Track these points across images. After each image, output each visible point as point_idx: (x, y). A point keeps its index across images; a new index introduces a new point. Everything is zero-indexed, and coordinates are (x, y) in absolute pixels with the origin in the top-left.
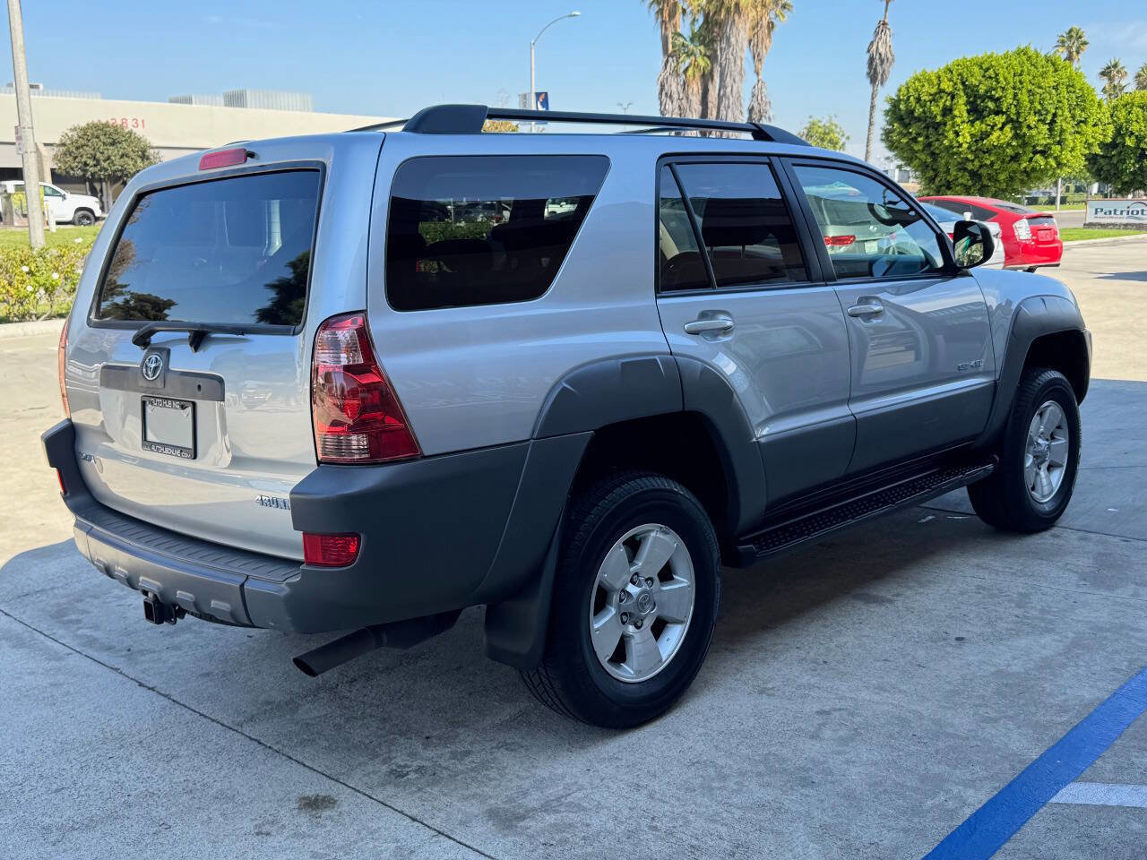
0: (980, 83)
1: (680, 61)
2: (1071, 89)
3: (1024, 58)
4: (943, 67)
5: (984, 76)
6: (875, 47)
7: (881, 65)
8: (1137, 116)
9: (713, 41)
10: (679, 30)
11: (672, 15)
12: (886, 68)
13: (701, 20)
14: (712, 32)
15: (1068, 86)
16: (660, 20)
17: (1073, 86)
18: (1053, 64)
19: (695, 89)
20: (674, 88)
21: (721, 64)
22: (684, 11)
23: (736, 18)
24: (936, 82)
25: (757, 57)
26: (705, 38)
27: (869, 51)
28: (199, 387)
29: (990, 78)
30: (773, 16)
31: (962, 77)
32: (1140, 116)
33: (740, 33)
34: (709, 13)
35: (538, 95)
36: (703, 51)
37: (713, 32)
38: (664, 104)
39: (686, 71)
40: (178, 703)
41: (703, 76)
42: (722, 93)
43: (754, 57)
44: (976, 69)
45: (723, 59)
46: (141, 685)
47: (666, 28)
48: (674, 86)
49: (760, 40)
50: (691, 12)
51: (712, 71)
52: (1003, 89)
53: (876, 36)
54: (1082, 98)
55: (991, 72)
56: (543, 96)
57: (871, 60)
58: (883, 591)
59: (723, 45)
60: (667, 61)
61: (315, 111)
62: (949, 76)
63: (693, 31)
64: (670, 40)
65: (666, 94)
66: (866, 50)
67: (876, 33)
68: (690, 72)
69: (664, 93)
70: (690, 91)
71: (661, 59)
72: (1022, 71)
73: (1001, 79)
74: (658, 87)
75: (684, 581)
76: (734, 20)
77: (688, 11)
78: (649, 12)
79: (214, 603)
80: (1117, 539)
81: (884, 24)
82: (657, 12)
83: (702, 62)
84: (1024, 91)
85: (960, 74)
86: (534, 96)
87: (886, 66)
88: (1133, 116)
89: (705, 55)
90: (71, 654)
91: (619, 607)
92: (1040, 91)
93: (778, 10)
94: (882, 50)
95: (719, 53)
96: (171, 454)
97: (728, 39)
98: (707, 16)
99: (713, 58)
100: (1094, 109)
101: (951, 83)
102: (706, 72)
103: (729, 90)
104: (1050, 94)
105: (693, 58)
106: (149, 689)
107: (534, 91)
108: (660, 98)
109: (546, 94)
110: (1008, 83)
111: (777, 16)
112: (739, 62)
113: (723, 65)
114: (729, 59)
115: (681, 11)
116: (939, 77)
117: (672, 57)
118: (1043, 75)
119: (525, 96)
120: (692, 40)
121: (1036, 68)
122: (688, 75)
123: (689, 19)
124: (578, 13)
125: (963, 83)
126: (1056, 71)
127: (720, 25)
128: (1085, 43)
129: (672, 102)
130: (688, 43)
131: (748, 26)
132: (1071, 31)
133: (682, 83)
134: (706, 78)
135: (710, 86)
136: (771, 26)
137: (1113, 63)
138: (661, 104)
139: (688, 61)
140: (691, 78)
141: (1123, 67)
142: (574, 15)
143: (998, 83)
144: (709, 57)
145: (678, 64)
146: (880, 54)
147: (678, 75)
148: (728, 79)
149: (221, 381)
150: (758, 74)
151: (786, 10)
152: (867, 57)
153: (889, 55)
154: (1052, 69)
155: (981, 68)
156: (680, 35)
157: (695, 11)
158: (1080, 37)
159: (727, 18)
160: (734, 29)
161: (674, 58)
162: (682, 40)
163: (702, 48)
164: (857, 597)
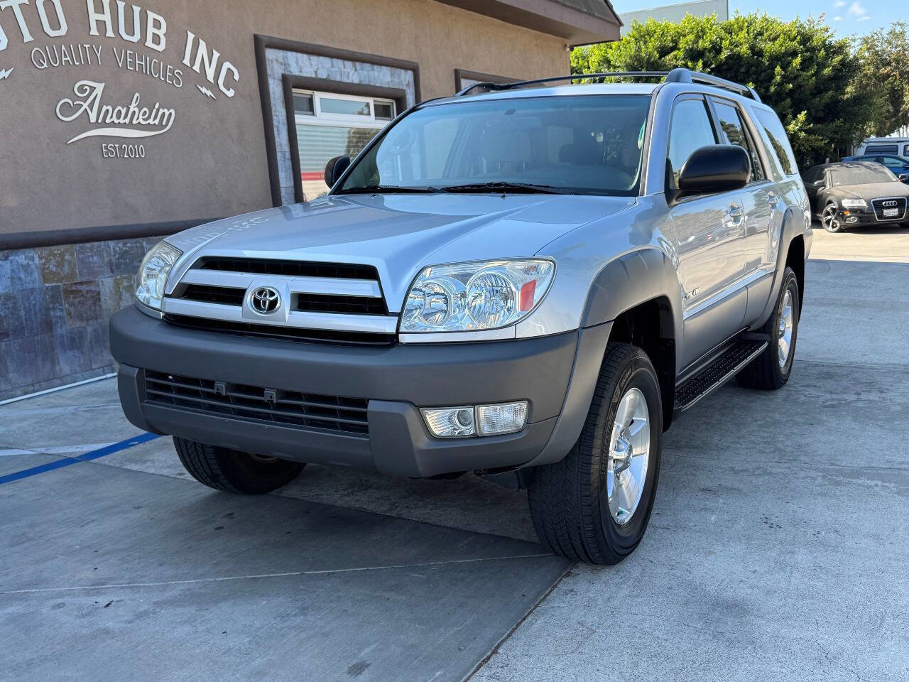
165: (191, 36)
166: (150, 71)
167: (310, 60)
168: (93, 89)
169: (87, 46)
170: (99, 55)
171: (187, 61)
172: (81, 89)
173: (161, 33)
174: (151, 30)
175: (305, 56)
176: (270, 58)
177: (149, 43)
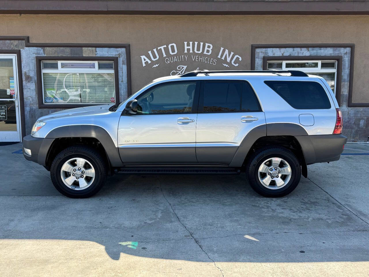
165: (222, 49)
166: (204, 61)
167: (280, 50)
168: (183, 68)
169: (183, 56)
170: (186, 58)
171: (219, 57)
172: (179, 68)
173: (210, 49)
174: (206, 48)
175: (278, 49)
176: (258, 52)
177: (205, 53)
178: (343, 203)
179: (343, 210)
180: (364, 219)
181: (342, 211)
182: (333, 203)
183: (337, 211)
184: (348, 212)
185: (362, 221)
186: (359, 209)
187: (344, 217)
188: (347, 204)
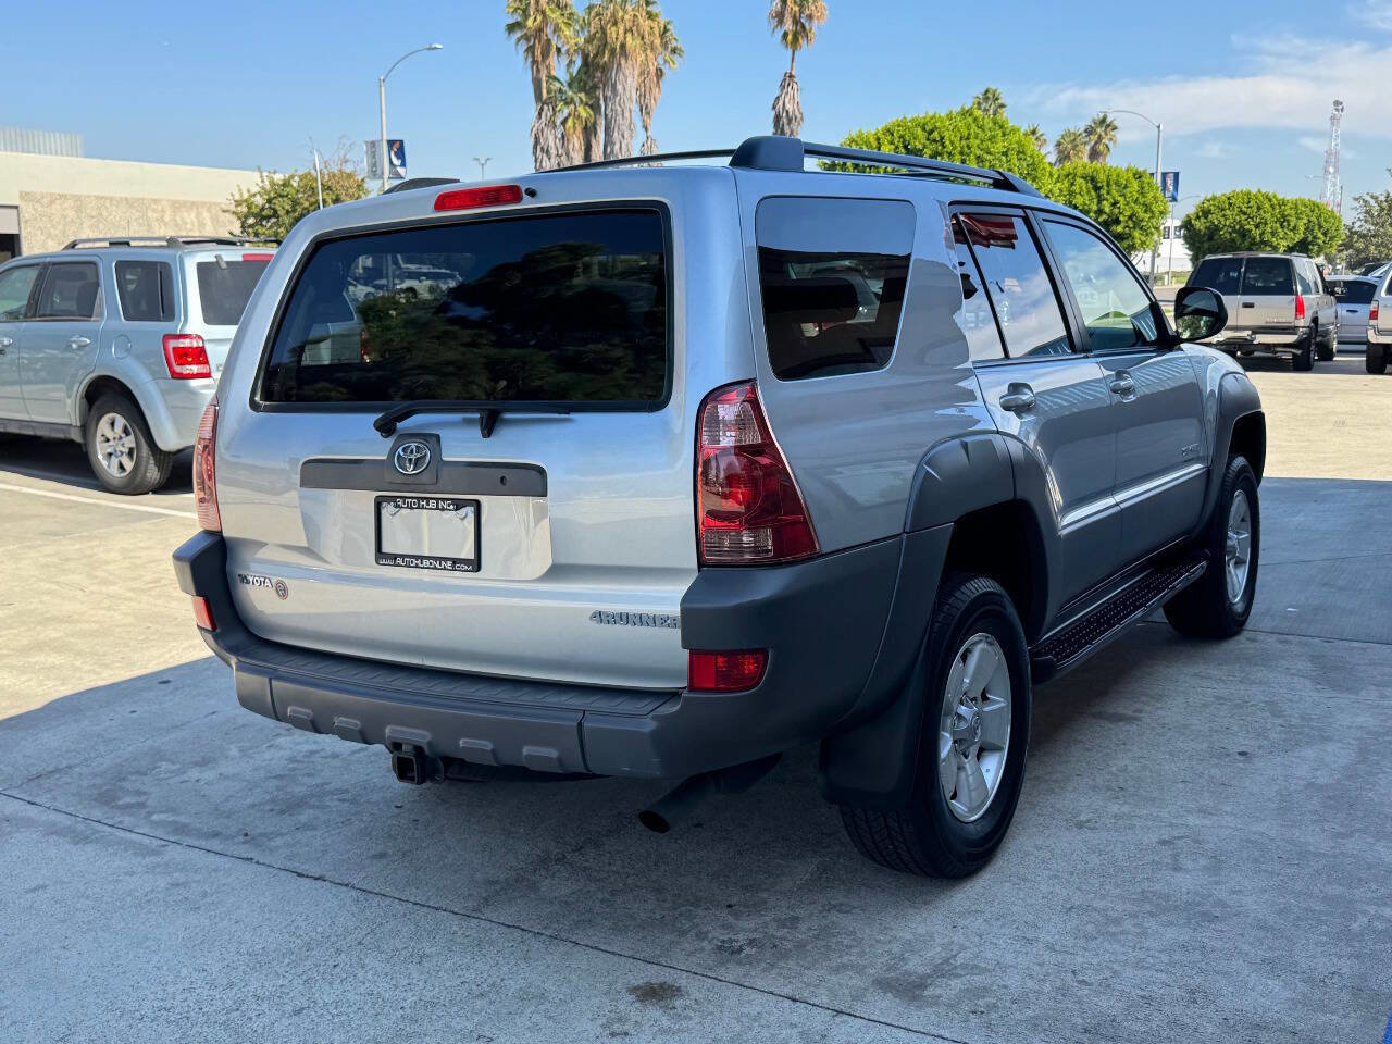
0: (925, 147)
1: (558, 109)
2: (1021, 155)
3: (970, 119)
4: (881, 126)
5: (928, 139)
6: (781, 103)
7: (789, 123)
8: (1081, 188)
9: (595, 87)
10: (554, 73)
11: (545, 55)
12: (794, 128)
13: (579, 62)
14: (594, 75)
15: (1019, 152)
16: (530, 59)
17: (1023, 153)
18: (1001, 127)
19: (577, 145)
20: (551, 143)
21: (606, 115)
22: (559, 50)
23: (623, 62)
24: (875, 144)
25: (645, 110)
26: (585, 83)
27: (774, 107)
28: (502, 479)
29: (935, 141)
30: (662, 62)
31: (904, 141)
32: (1084, 188)
33: (628, 80)
34: (588, 55)
35: (391, 143)
36: (584, 100)
37: (594, 77)
38: (539, 160)
39: (564, 122)
40: (370, 892)
41: (585, 129)
42: (609, 150)
43: (641, 110)
44: (919, 131)
45: (609, 110)
46: (299, 875)
47: (538, 70)
48: (551, 139)
49: (648, 90)
50: (568, 51)
51: (595, 124)
52: (950, 154)
53: (782, 90)
54: (1033, 166)
55: (936, 134)
56: (397, 145)
57: (778, 118)
58: (1122, 707)
59: (609, 94)
60: (542, 109)
61: (86, 156)
62: (889, 138)
63: (571, 75)
64: (544, 84)
65: (542, 149)
66: (771, 107)
67: (782, 87)
68: (570, 123)
69: (539, 148)
70: (571, 146)
71: (533, 109)
72: (969, 134)
73: (948, 143)
74: (532, 140)
75: (1000, 702)
76: (620, 64)
77: (563, 50)
78: (516, 49)
79: (526, 750)
80: (1318, 640)
81: (791, 76)
82: (527, 50)
83: (583, 112)
84: (972, 157)
85: (901, 137)
86: (385, 147)
87: (794, 125)
88: (1076, 188)
89: (586, 104)
90: (164, 846)
91: (953, 733)
92: (988, 157)
93: (667, 55)
94: (788, 106)
95: (602, 102)
96: (435, 568)
97: (614, 86)
98: (585, 58)
99: (595, 108)
100: (1046, 180)
101: (893, 147)
102: (589, 124)
103: (617, 147)
104: (1000, 161)
105: (572, 107)
106: (316, 879)
107: (385, 138)
108: (535, 153)
109: (402, 142)
110: (955, 148)
111: (666, 61)
112: (627, 114)
113: (610, 117)
114: (616, 110)
115: (554, 49)
116: (878, 139)
117: (548, 105)
118: (992, 139)
119: (373, 144)
120: (570, 85)
121: (984, 131)
122: (567, 126)
123: (565, 60)
124: (440, 46)
125: (906, 147)
126: (1004, 135)
127: (605, 69)
128: (1002, 106)
129: (549, 159)
130: (565, 88)
131: (637, 72)
132: (987, 92)
133: (560, 136)
134: (589, 131)
135: (593, 142)
136: (660, 73)
137: (1032, 129)
138: (536, 161)
139: (566, 111)
140: (572, 130)
141: (1041, 135)
142: (435, 48)
143: (944, 147)
144: (591, 107)
145: (554, 114)
146: (787, 112)
147: (555, 127)
148: (616, 134)
149: (541, 471)
150: (646, 130)
151: (676, 56)
152: (773, 114)
153: (797, 113)
154: (1000, 132)
155: (924, 129)
156: (555, 79)
157: (571, 51)
158: (997, 99)
159: (611, 61)
160: (621, 77)
161: (551, 107)
162: (558, 85)
163: (583, 95)
164: (1099, 716)
178: (175, 853)
179: (152, 822)
180: (53, 816)
181: (155, 817)
182: (216, 835)
183: (172, 810)
184: (128, 821)
185: (58, 805)
186: (90, 849)
187: (128, 800)
188: (155, 852)
